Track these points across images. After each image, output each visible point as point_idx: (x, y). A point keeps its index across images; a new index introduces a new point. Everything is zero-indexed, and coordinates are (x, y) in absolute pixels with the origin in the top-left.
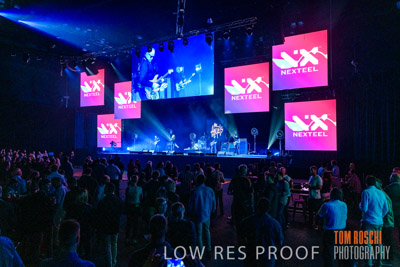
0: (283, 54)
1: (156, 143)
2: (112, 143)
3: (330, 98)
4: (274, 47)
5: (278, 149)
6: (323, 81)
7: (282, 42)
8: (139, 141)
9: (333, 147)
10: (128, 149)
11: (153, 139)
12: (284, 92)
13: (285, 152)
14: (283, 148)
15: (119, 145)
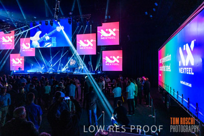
0: (102, 30)
1: (43, 68)
2: (19, 68)
3: (120, 49)
4: (98, 27)
5: (99, 71)
6: (117, 43)
7: (101, 25)
8: (33, 67)
9: (121, 69)
10: (28, 71)
11: (42, 66)
12: (103, 46)
14: (102, 70)
15: (23, 69)
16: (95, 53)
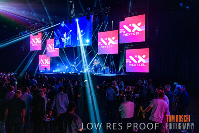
0: (125, 26)
2: (45, 68)
4: (120, 22)
5: (123, 72)
6: (143, 39)
7: (124, 20)
8: (59, 67)
9: (147, 71)
10: (54, 71)
13: (126, 73)
14: (125, 71)
15: (49, 69)
16: (117, 52)
